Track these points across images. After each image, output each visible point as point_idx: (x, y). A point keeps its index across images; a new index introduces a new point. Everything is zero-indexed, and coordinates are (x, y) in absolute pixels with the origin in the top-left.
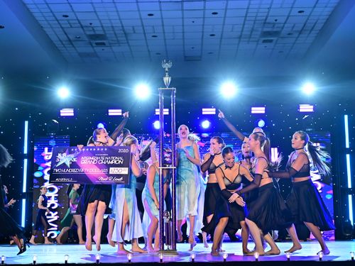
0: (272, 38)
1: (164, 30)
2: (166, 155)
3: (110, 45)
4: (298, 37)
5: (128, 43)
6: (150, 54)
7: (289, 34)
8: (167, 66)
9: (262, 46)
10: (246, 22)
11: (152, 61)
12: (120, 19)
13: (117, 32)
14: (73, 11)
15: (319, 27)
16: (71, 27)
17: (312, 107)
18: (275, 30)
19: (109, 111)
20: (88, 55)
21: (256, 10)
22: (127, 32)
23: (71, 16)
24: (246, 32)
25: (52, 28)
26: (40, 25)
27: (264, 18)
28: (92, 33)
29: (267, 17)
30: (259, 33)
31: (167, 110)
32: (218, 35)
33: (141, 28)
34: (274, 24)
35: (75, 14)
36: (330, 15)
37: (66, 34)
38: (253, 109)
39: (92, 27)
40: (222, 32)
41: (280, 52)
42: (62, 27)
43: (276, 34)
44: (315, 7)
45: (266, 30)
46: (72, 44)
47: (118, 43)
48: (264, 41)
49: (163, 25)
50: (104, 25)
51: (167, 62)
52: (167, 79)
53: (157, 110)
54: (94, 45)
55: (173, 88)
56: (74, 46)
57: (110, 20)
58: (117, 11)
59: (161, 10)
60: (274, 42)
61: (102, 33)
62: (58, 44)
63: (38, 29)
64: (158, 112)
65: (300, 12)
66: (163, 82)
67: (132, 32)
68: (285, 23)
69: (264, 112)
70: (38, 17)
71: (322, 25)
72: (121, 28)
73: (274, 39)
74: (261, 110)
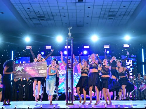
0: (112, 18)
1: (68, 14)
2: (69, 65)
3: (47, 20)
4: (123, 17)
5: (54, 19)
6: (62, 24)
7: (119, 16)
8: (70, 29)
9: (108, 21)
10: (102, 11)
11: (63, 27)
12: (51, 10)
13: (49, 15)
14: (32, 7)
15: (132, 13)
16: (31, 13)
17: (129, 45)
18: (114, 14)
19: (46, 47)
20: (37, 24)
21: (106, 6)
22: (53, 15)
23: (31, 8)
24: (102, 15)
25: (23, 13)
26: (18, 12)
27: (109, 9)
28: (39, 15)
29: (110, 9)
30: (107, 15)
31: (70, 46)
32: (90, 16)
33: (59, 13)
34: (113, 12)
35: (33, 8)
36: (136, 8)
37: (29, 16)
38: (104, 46)
39: (40, 13)
40: (92, 15)
41: (116, 23)
42: (27, 13)
43: (114, 16)
44: (130, 5)
45: (110, 14)
46: (31, 20)
47: (50, 19)
48: (109, 19)
49: (68, 12)
50: (44, 12)
51: (70, 27)
52: (70, 34)
53: (65, 47)
54: (40, 20)
55: (72, 38)
56: (32, 21)
57: (46, 10)
58: (49, 7)
59: (67, 6)
60: (113, 19)
61: (43, 15)
62: (25, 20)
63: (18, 14)
64: (66, 47)
65: (124, 7)
66: (68, 35)
67: (55, 15)
68: (118, 11)
69: (109, 47)
70: (18, 9)
71: (133, 12)
72: (51, 13)
73: (113, 18)
74: (108, 47)
